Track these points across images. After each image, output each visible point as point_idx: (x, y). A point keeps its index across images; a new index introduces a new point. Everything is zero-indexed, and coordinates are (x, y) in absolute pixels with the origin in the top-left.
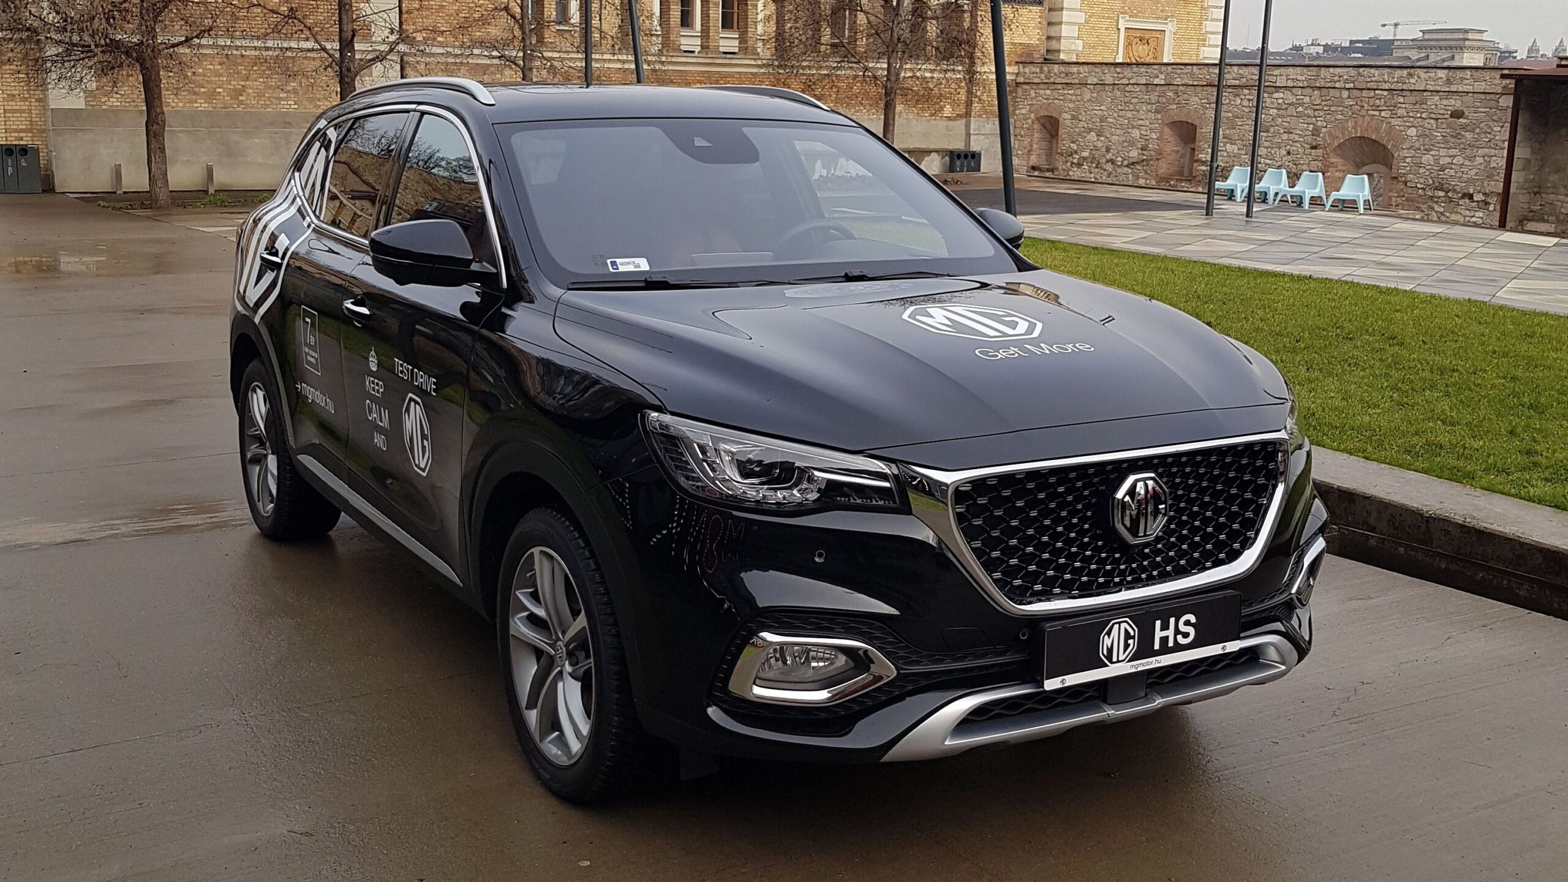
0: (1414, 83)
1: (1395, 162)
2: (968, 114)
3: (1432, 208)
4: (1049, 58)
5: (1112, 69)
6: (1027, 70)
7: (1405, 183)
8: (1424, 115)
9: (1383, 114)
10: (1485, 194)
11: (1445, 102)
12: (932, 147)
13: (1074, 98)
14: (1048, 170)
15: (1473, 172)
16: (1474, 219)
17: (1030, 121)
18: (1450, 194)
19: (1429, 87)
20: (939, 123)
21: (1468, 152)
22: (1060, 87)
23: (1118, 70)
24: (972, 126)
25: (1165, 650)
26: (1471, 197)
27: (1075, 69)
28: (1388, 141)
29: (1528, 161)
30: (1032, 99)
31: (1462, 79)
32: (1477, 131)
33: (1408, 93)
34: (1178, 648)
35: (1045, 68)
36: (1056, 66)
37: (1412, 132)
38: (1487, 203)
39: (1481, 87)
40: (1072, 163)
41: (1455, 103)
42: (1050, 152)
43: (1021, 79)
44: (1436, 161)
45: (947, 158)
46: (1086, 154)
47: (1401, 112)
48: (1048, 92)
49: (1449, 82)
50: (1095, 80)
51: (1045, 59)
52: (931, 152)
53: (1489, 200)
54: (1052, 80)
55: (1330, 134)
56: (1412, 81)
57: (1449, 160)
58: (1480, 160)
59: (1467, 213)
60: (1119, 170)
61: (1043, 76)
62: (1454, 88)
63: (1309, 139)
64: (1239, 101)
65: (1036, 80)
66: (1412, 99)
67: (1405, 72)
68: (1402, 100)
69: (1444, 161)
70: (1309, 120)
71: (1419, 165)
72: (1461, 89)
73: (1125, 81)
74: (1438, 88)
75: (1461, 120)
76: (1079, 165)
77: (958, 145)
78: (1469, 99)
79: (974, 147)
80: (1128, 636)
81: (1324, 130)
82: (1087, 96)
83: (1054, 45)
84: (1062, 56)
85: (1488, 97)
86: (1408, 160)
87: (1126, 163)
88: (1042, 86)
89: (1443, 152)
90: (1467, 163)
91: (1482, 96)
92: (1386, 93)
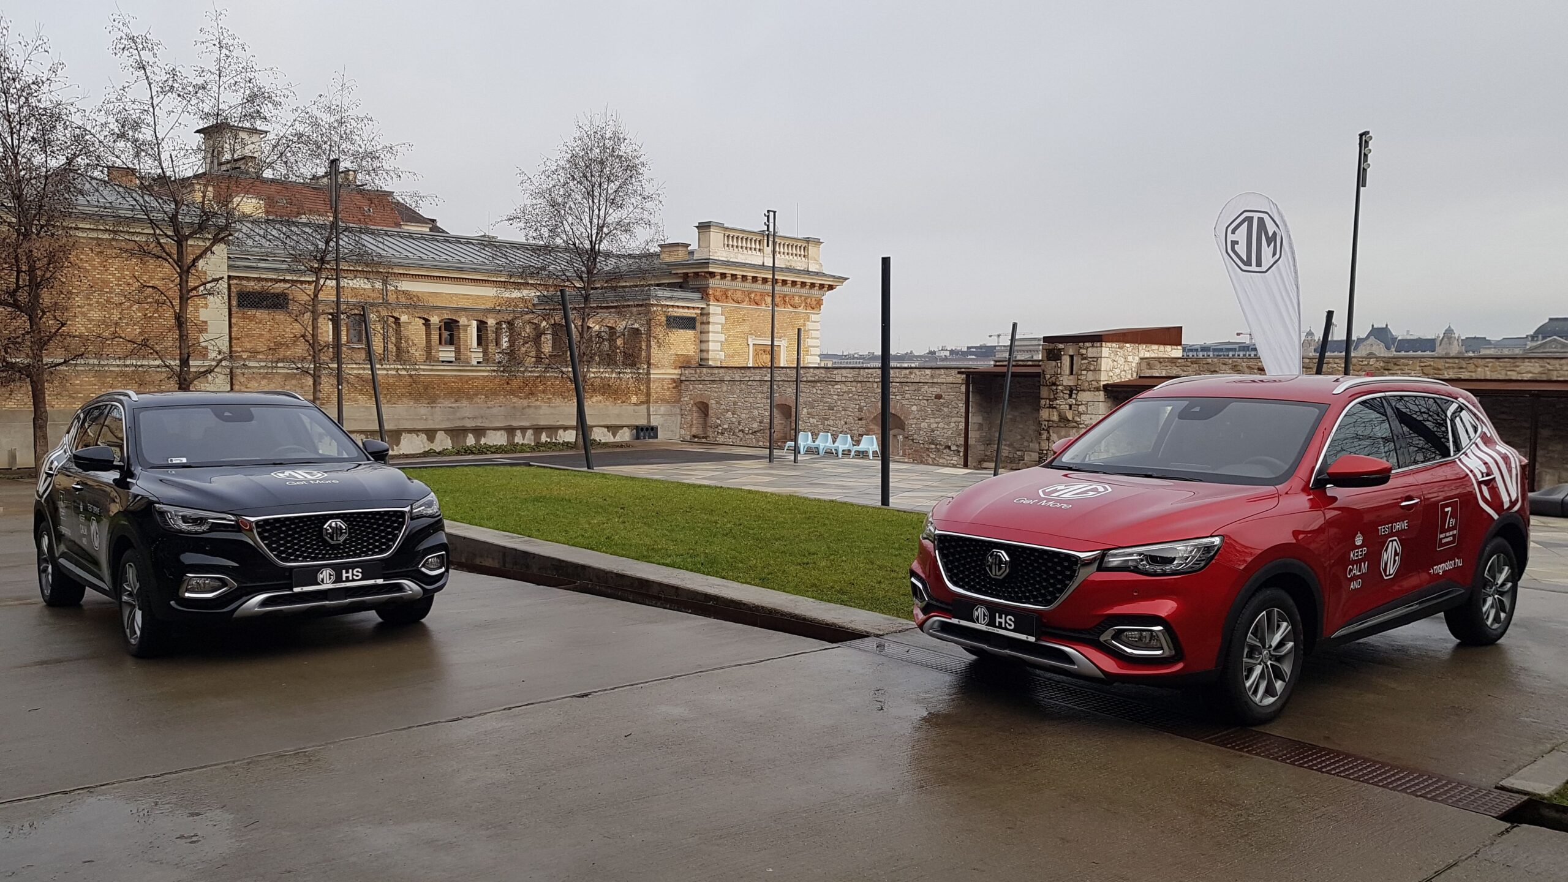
0: (913, 378)
1: (906, 427)
2: (648, 402)
3: (929, 456)
4: (702, 364)
5: (739, 370)
6: (687, 372)
7: (913, 440)
8: (920, 398)
9: (897, 397)
10: (957, 446)
11: (931, 389)
12: (624, 423)
13: (717, 390)
14: (703, 438)
15: (950, 432)
16: (952, 462)
17: (690, 406)
18: (938, 447)
19: (922, 380)
20: (629, 407)
21: (946, 420)
22: (708, 382)
23: (743, 371)
24: (651, 409)
25: (348, 580)
26: (949, 448)
27: (716, 371)
28: (902, 414)
29: (981, 425)
30: (691, 391)
31: (940, 375)
32: (950, 406)
33: (910, 384)
34: (353, 580)
35: (698, 371)
36: (705, 369)
37: (914, 408)
38: (959, 452)
39: (950, 379)
40: (718, 432)
41: (937, 390)
42: (705, 426)
43: (683, 378)
44: (929, 426)
45: (635, 431)
46: (726, 426)
47: (907, 396)
48: (701, 386)
49: (932, 376)
50: (729, 378)
51: (700, 365)
52: (623, 427)
53: (960, 450)
54: (702, 378)
55: (869, 411)
56: (912, 376)
57: (936, 425)
58: (953, 425)
59: (948, 458)
60: (747, 437)
61: (697, 376)
62: (935, 381)
63: (857, 414)
64: (815, 391)
65: (693, 379)
66: (913, 388)
67: (907, 371)
68: (907, 388)
69: (934, 426)
70: (855, 402)
71: (920, 429)
72: (939, 381)
73: (747, 379)
74: (927, 381)
75: (941, 400)
76: (722, 434)
77: (643, 422)
78: (944, 386)
79: (653, 423)
80: (330, 575)
81: (865, 408)
82: (725, 389)
83: (705, 355)
84: (711, 363)
85: (955, 385)
86: (913, 426)
87: (750, 431)
88: (696, 382)
89: (932, 420)
90: (946, 427)
91: (952, 385)
92: (898, 384)
